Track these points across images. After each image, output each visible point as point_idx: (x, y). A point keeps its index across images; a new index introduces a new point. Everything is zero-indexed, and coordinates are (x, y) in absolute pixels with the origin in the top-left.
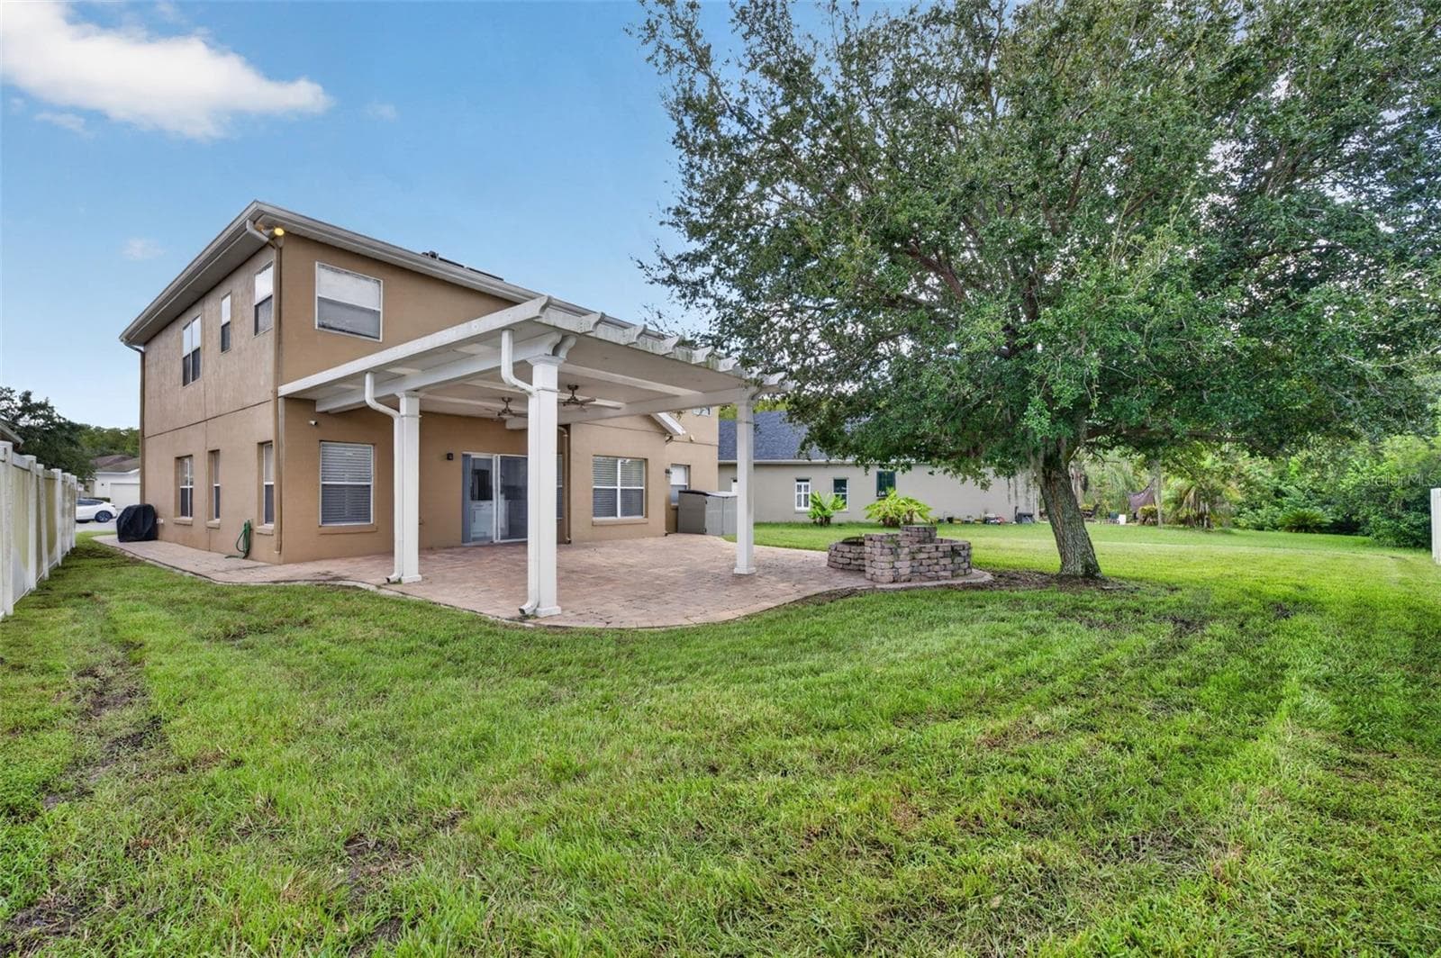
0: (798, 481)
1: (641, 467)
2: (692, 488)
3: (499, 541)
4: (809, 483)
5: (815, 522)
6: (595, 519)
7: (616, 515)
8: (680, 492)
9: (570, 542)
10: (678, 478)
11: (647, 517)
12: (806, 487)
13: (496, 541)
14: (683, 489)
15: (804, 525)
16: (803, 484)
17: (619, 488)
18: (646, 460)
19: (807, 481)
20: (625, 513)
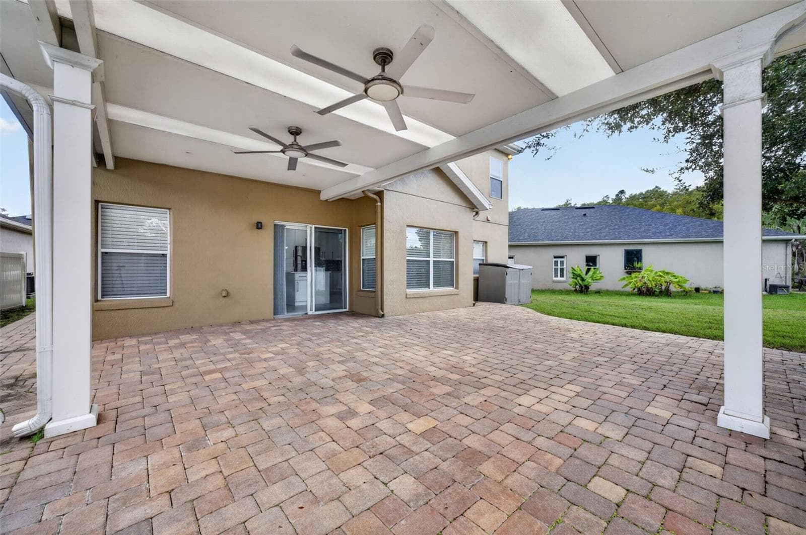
0: (555, 257)
1: (452, 239)
2: (490, 261)
3: (313, 312)
4: (564, 260)
5: (576, 290)
6: (409, 291)
7: (428, 286)
8: (480, 264)
9: (383, 316)
10: (478, 253)
11: (457, 288)
12: (562, 263)
13: (310, 313)
14: (481, 262)
15: (567, 292)
16: (559, 260)
17: (432, 259)
18: (456, 233)
19: (562, 257)
20: (436, 284)
